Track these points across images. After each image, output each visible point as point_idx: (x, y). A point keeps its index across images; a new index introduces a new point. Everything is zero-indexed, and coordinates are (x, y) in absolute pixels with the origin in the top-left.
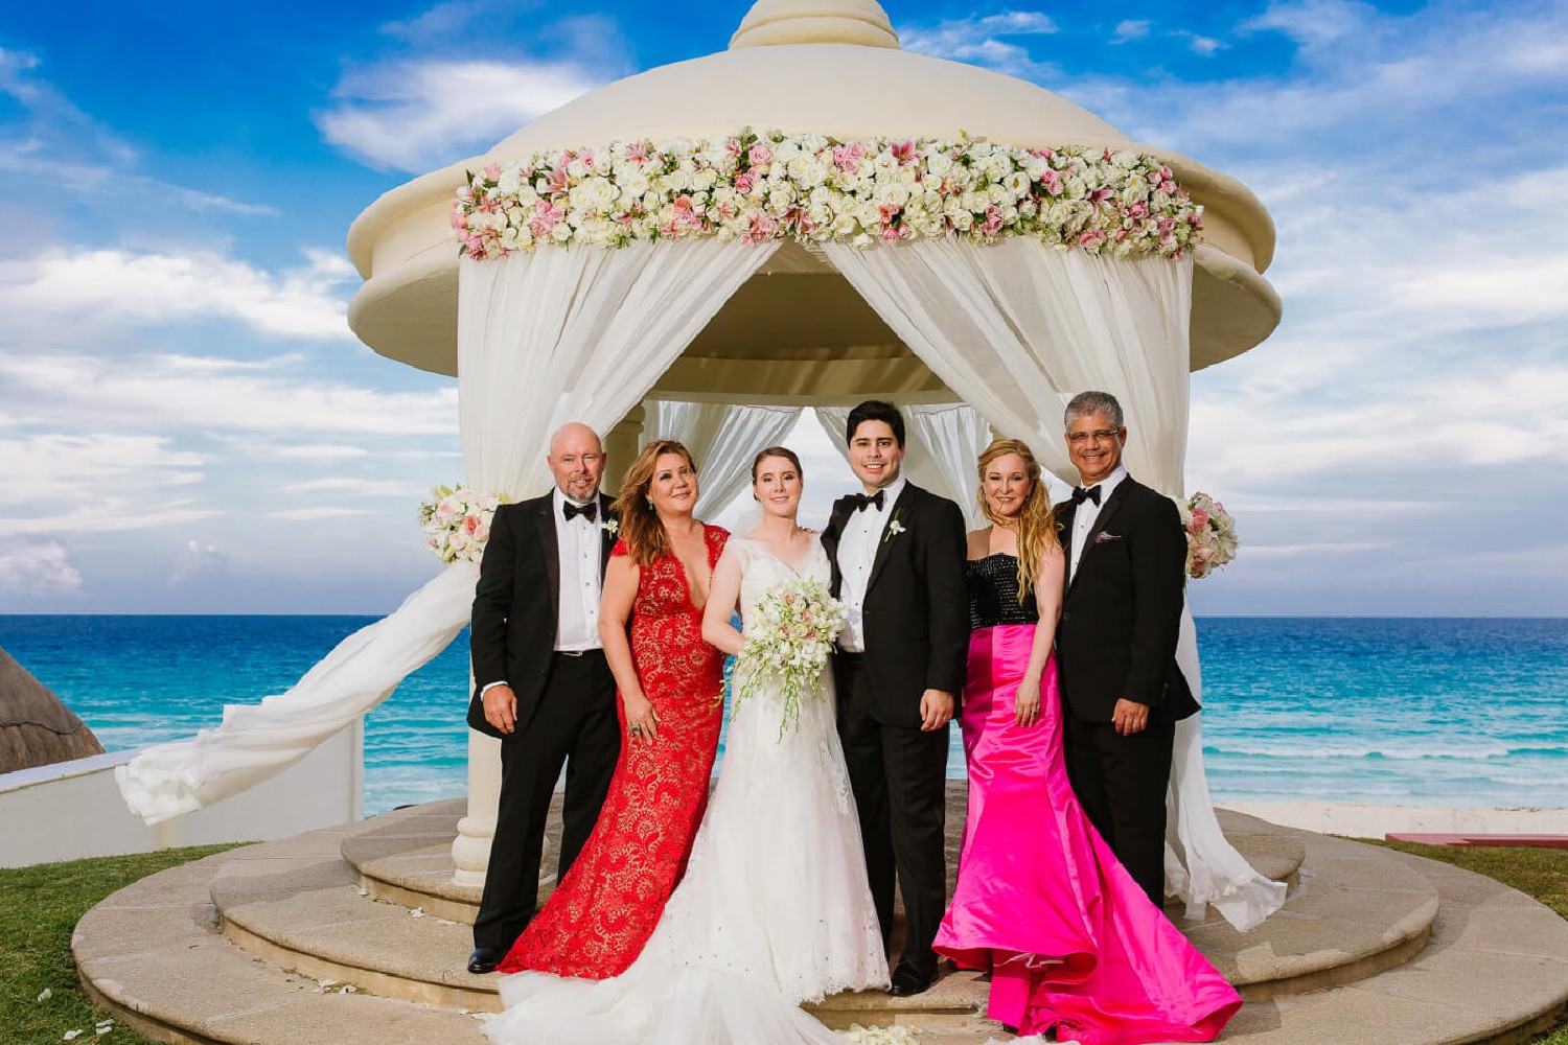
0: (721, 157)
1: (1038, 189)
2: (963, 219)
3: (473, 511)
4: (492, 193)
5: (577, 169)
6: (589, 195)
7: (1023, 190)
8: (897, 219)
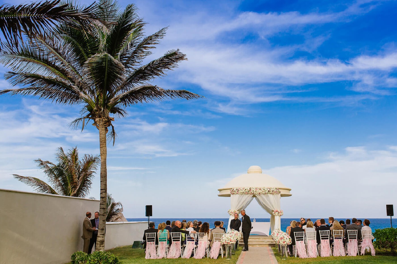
0: (249, 189)
1: (269, 191)
2: (264, 193)
3: (232, 212)
4: (234, 190)
5: (239, 190)
6: (240, 191)
7: (268, 191)
8: (260, 193)
